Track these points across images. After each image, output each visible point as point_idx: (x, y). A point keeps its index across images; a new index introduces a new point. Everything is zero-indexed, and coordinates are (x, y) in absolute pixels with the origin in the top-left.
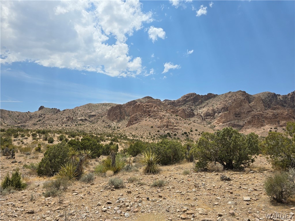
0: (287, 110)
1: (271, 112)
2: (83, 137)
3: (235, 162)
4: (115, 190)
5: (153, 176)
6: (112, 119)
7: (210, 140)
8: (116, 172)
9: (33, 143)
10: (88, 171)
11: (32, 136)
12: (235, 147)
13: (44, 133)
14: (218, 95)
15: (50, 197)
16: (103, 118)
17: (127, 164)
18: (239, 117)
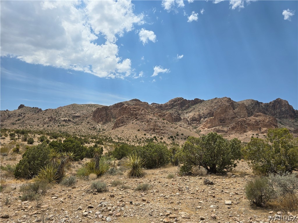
0: (268, 117)
1: (254, 119)
2: (66, 139)
3: (218, 167)
4: (97, 194)
5: (138, 180)
6: (97, 121)
7: (195, 145)
8: (99, 175)
9: (11, 143)
10: (70, 174)
11: (10, 136)
12: (219, 152)
13: (23, 133)
14: (204, 101)
15: (27, 200)
16: (88, 119)
17: (111, 167)
18: (224, 122)
